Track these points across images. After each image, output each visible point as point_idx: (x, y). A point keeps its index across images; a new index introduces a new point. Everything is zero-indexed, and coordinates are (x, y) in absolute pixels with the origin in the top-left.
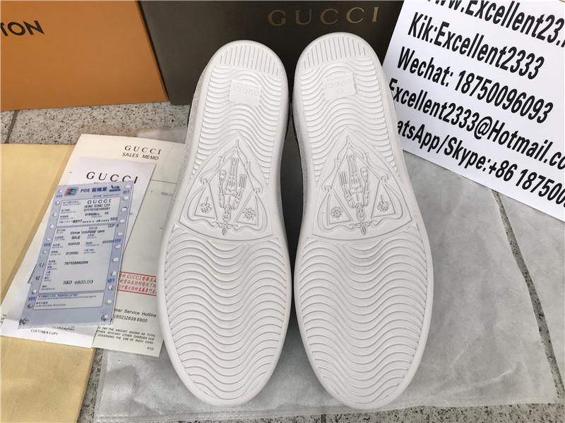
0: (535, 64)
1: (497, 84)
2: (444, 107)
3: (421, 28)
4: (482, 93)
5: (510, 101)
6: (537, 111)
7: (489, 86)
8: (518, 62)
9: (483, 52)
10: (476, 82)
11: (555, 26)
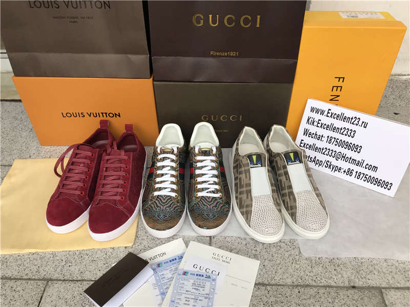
0: (353, 133)
1: (341, 140)
2: (323, 149)
3: (310, 121)
4: (336, 143)
5: (347, 146)
6: (357, 149)
7: (338, 141)
8: (347, 132)
9: (335, 129)
10: (333, 139)
11: (357, 120)
